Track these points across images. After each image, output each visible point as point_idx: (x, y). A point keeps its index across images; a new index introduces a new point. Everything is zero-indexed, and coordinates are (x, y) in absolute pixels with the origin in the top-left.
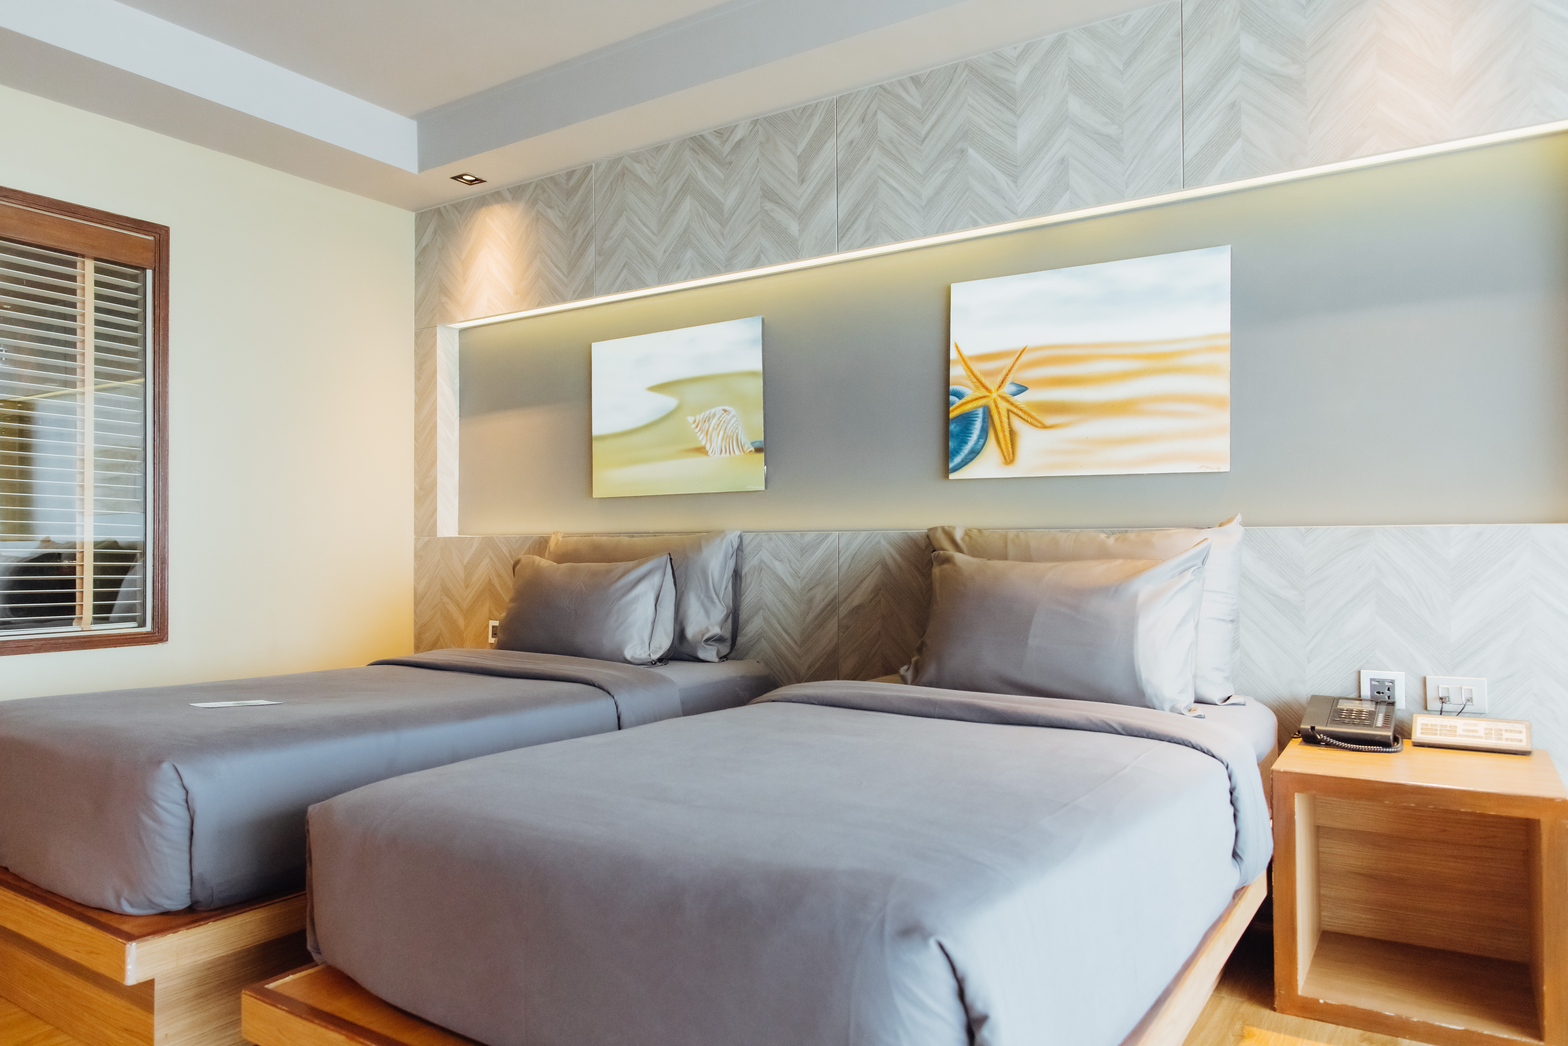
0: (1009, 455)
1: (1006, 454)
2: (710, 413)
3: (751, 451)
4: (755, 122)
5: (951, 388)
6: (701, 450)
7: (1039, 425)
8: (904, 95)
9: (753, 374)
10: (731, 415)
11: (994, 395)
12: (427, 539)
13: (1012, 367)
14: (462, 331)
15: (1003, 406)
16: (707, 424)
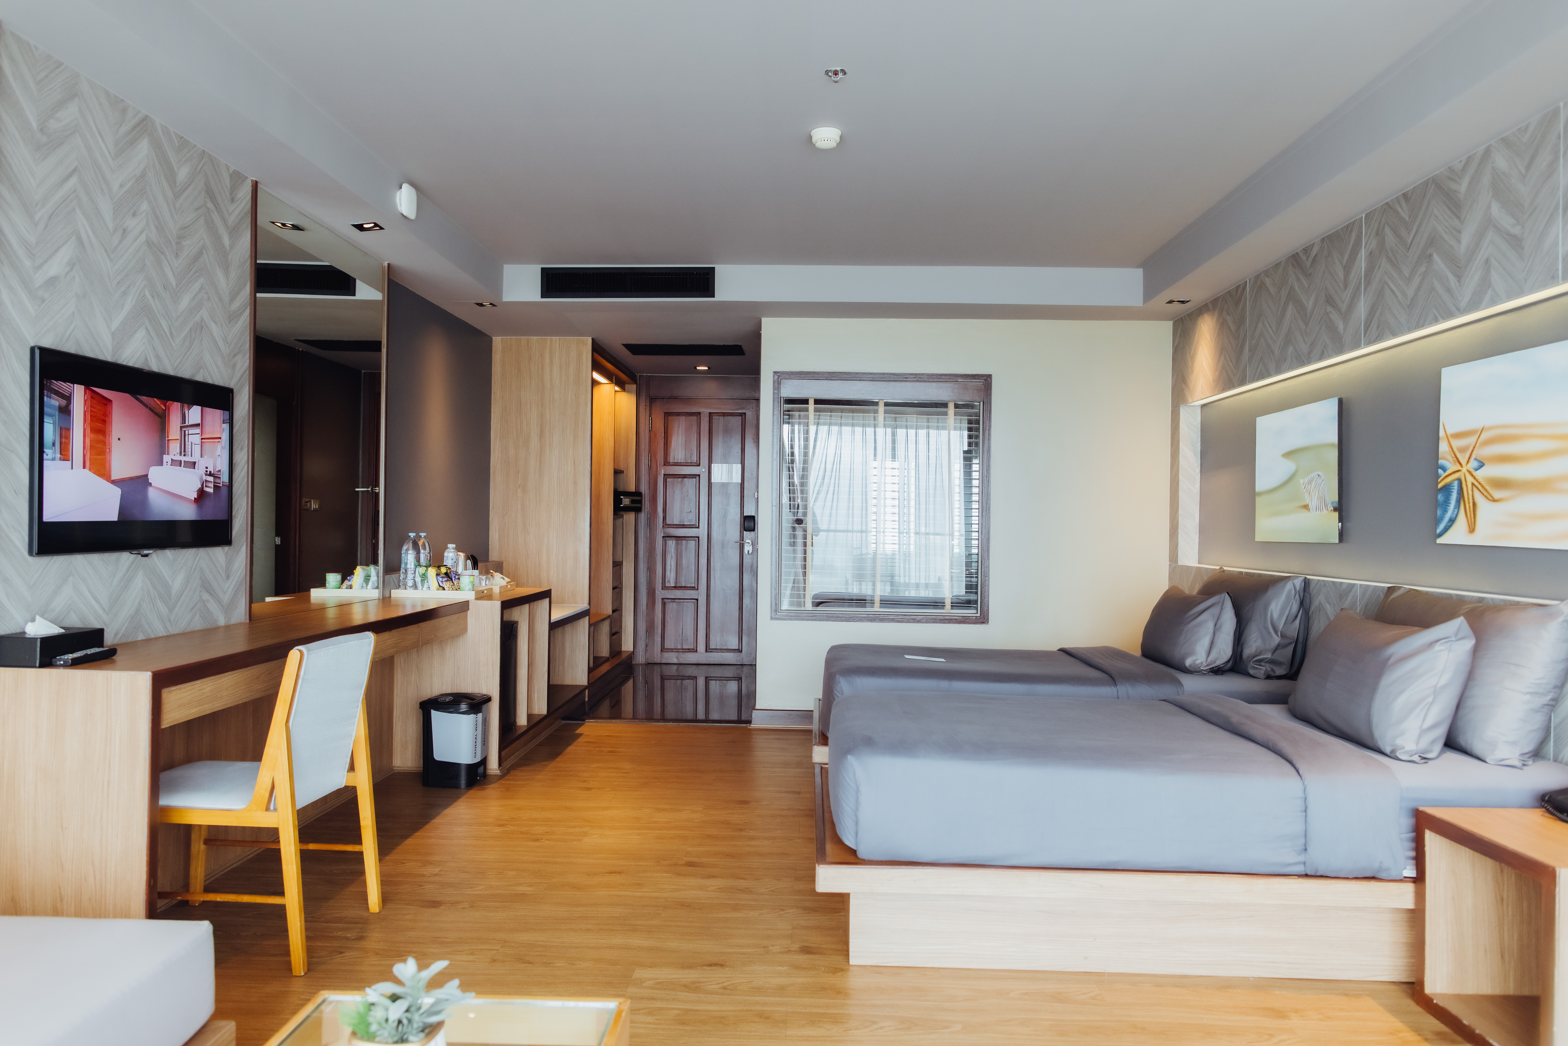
0: (1472, 524)
1: (1470, 523)
2: (1311, 477)
3: (1331, 510)
4: (1323, 240)
5: (1440, 462)
6: (1306, 507)
7: (1491, 498)
8: (1399, 210)
9: (1332, 445)
10: (1321, 479)
11: (1464, 470)
12: (1174, 565)
13: (1475, 445)
14: (1203, 406)
15: (1470, 479)
16: (1309, 486)
